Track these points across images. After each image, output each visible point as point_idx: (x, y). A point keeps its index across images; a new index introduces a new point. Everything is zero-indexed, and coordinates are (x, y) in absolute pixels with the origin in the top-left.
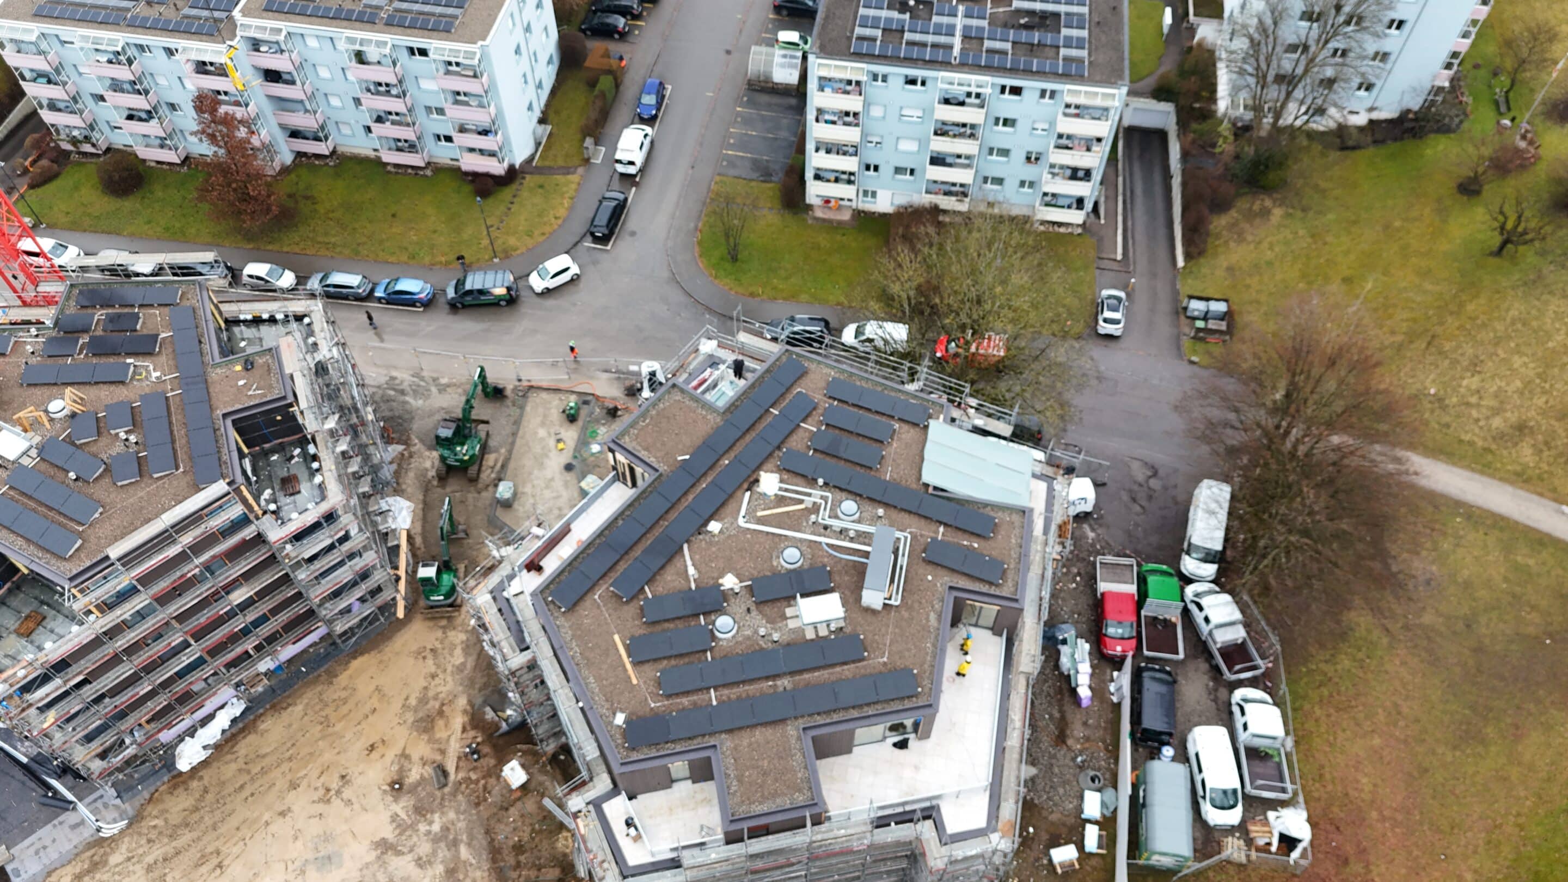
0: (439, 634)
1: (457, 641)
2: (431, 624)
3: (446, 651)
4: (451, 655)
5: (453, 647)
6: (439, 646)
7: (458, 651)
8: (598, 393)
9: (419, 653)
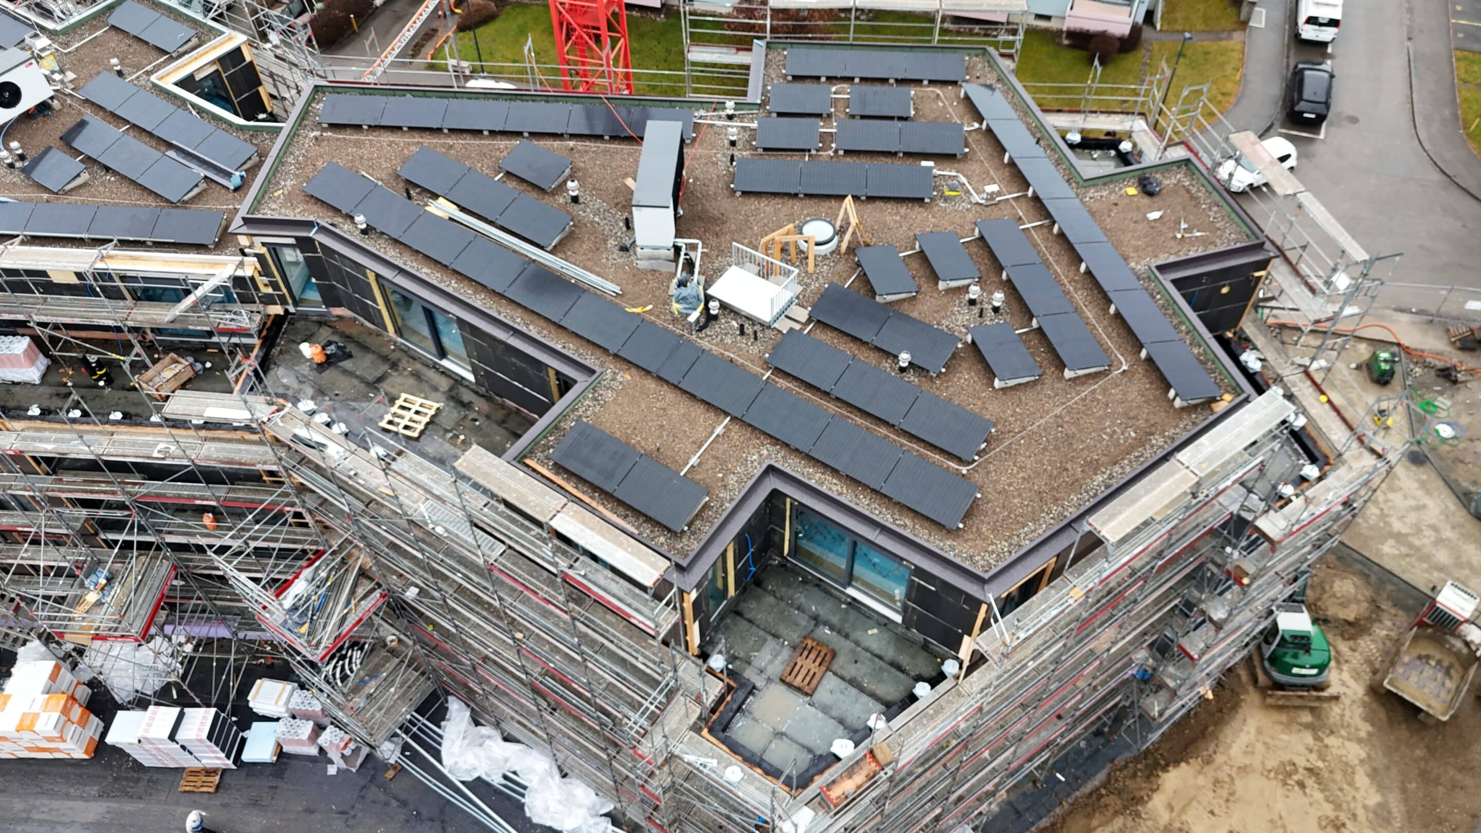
0: (1308, 738)
1: (1353, 759)
2: (1284, 718)
3: (1338, 776)
4: (1351, 784)
5: (1348, 770)
6: (1320, 764)
7: (1362, 779)
8: (1405, 342)
9: (1289, 775)
